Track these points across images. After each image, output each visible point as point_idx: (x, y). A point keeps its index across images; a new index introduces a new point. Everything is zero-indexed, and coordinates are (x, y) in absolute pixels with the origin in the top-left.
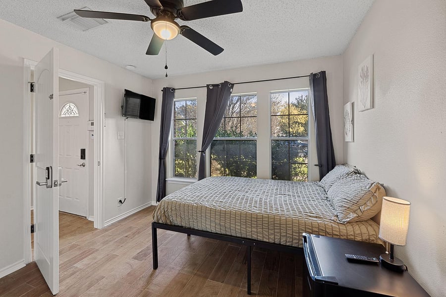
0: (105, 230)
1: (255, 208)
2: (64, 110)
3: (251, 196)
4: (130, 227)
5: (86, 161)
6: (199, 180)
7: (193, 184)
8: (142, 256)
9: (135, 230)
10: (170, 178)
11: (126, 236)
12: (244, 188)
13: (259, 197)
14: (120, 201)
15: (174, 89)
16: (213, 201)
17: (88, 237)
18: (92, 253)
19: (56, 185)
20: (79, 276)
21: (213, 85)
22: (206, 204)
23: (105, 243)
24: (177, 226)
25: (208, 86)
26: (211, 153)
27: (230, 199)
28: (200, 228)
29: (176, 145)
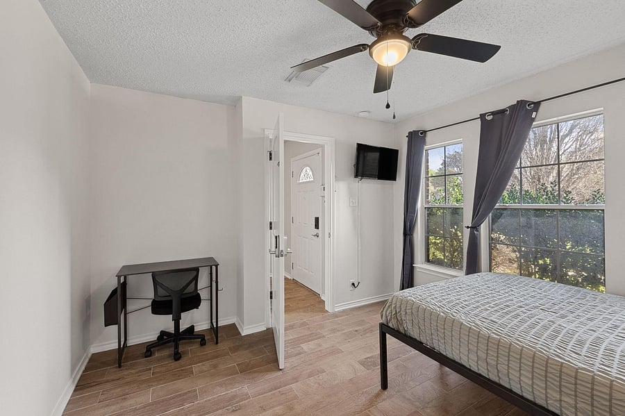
0: (336, 315)
1: (574, 355)
2: (302, 174)
3: (572, 326)
4: (363, 321)
5: (320, 231)
6: (467, 274)
7: (453, 280)
8: (369, 364)
9: (366, 326)
10: (420, 264)
11: (356, 331)
12: (557, 307)
13: (596, 334)
14: (353, 284)
15: (424, 132)
16: (477, 315)
17: (318, 317)
18: (319, 338)
19: (282, 256)
20: (303, 360)
21: (493, 113)
22: (463, 319)
23: (333, 331)
24: (412, 338)
25: (482, 116)
26: (492, 231)
27: (516, 321)
28: (450, 356)
29: (429, 215)
